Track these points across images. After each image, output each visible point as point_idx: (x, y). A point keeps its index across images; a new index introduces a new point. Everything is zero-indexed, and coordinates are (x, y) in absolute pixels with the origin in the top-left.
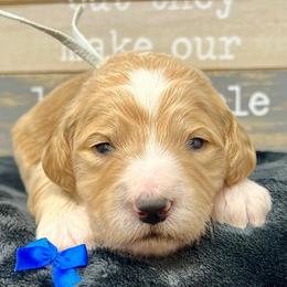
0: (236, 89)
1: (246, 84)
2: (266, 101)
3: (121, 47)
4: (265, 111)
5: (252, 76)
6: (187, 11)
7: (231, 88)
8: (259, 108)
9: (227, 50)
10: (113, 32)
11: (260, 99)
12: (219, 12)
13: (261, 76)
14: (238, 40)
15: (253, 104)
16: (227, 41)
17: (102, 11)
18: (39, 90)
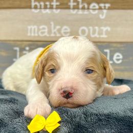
0: (108, 51)
1: (112, 49)
2: (121, 57)
3: (55, 30)
4: (120, 61)
5: (115, 45)
6: (86, 14)
7: (105, 51)
8: (118, 60)
9: (104, 33)
10: (52, 23)
11: (118, 56)
12: (101, 16)
13: (119, 45)
14: (109, 29)
15: (115, 58)
16: (104, 29)
17: (47, 13)
18: (18, 49)
